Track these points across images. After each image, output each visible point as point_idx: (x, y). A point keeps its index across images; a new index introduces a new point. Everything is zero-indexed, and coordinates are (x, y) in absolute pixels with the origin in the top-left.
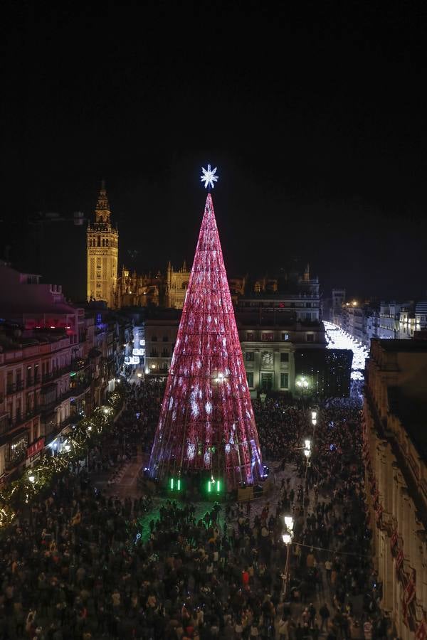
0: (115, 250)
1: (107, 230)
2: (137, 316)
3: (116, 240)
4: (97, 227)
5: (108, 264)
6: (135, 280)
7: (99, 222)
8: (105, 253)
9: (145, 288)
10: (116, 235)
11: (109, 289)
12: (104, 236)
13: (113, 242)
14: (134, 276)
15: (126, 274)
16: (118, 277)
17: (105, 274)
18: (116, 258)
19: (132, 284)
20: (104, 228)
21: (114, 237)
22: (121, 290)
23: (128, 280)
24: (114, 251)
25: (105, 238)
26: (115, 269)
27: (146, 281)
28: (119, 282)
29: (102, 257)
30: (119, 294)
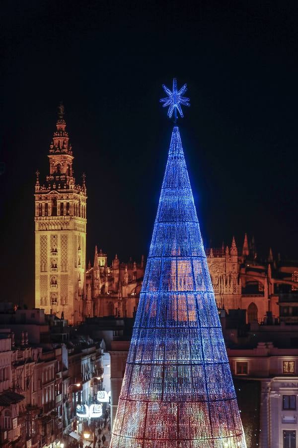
0: (82, 222)
1: (68, 187)
2: (110, 334)
3: (84, 204)
4: (52, 182)
5: (70, 246)
6: (117, 272)
7: (54, 175)
8: (65, 227)
9: (133, 286)
10: (82, 196)
11: (71, 289)
12: (62, 198)
13: (77, 208)
14: (115, 264)
15: (101, 261)
16: (87, 268)
17: (64, 263)
18: (84, 235)
19: (111, 279)
20: (62, 185)
21: (80, 199)
22: (93, 289)
23: (105, 273)
24: (79, 222)
25: (65, 202)
26: (82, 255)
27: (135, 274)
28: (89, 277)
29: (59, 234)
30: (89, 297)
